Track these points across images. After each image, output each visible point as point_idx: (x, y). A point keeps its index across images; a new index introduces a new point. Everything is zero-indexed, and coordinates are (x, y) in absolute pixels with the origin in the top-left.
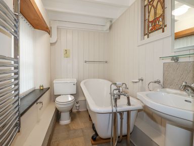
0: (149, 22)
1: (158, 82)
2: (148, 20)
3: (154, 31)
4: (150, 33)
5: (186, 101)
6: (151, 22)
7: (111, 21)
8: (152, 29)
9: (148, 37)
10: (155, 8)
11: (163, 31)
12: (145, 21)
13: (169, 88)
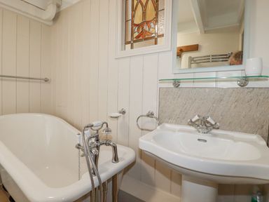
0: (133, 24)
1: (150, 115)
2: (133, 22)
3: (141, 40)
4: (135, 42)
5: (199, 140)
6: (137, 25)
7: (58, 6)
8: (138, 37)
9: (132, 47)
10: (144, 7)
11: (156, 43)
12: (127, 21)
13: (167, 122)
